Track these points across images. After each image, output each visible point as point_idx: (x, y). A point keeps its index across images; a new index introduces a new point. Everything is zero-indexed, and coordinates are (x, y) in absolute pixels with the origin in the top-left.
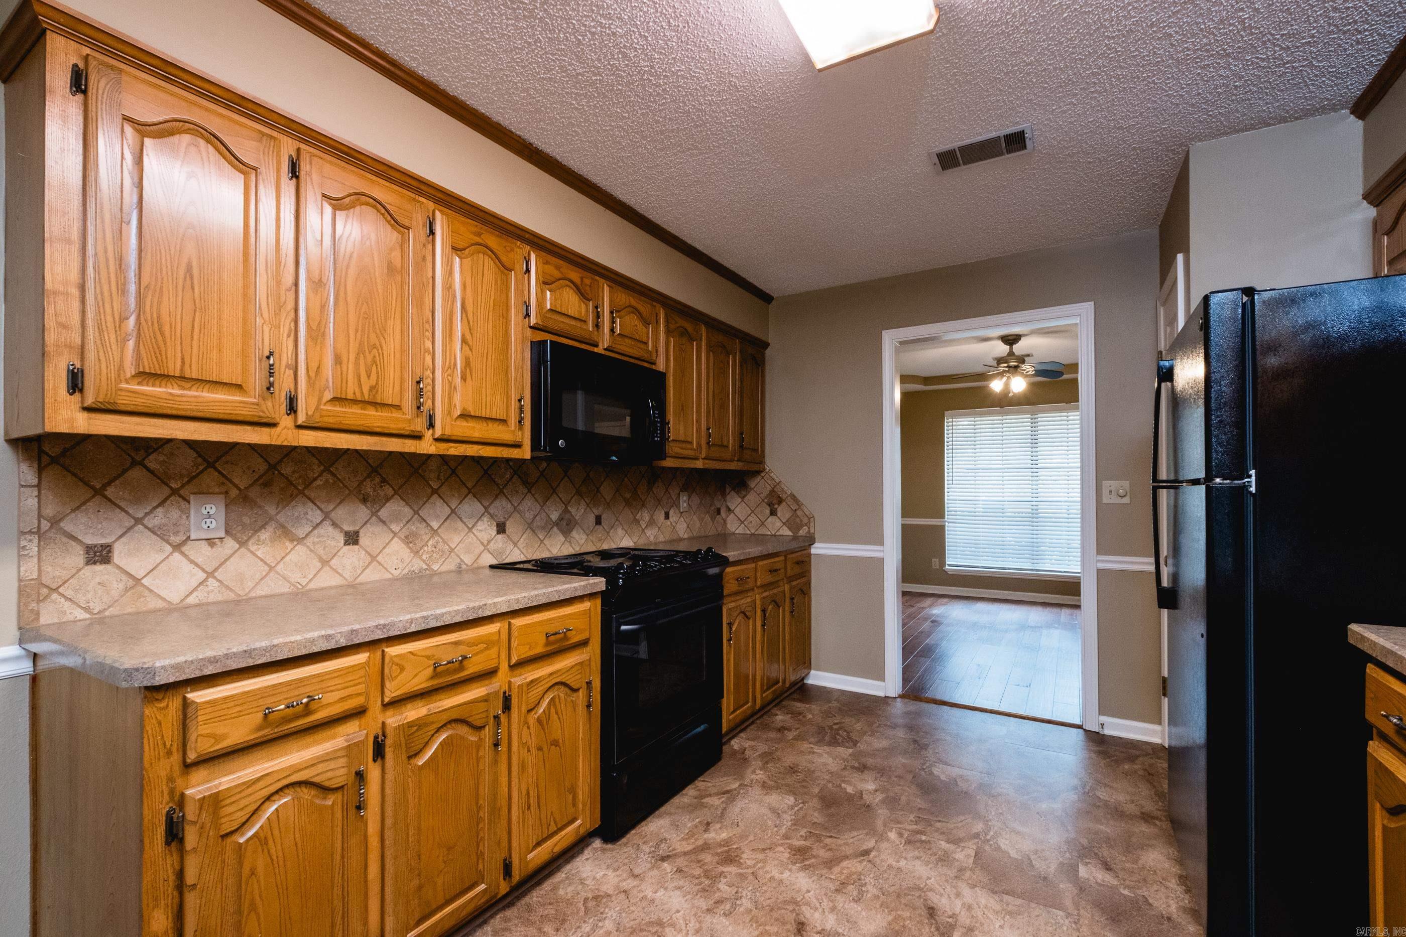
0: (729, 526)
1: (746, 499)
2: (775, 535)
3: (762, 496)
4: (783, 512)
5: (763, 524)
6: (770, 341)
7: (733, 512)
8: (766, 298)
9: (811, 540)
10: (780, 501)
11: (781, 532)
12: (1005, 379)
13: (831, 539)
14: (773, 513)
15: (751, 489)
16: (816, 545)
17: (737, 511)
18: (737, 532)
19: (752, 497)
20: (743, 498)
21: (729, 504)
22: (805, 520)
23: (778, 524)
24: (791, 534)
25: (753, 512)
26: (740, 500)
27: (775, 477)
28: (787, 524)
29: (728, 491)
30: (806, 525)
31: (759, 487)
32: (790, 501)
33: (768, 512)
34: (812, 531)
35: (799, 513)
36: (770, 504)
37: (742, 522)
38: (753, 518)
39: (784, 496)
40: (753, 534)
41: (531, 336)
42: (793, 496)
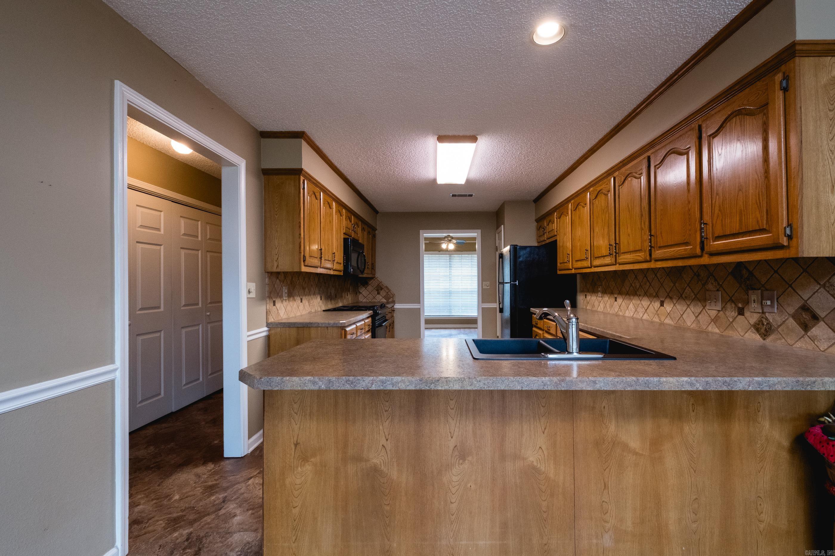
0: (360, 299)
1: (367, 289)
2: (379, 302)
3: (374, 287)
4: (383, 293)
5: (374, 298)
6: (377, 228)
7: (361, 293)
8: (376, 211)
9: (394, 302)
10: (382, 289)
11: (382, 301)
12: (447, 244)
13: (401, 302)
14: (378, 293)
15: (369, 284)
16: (396, 305)
17: (363, 293)
18: (363, 301)
19: (370, 288)
20: (366, 288)
21: (360, 291)
22: (392, 296)
23: (381, 297)
24: (386, 301)
25: (370, 293)
26: (364, 289)
27: (379, 280)
28: (384, 297)
29: (359, 285)
30: (392, 298)
31: (373, 284)
32: (385, 289)
33: (376, 293)
34: (394, 300)
35: (389, 293)
36: (377, 290)
37: (366, 297)
38: (370, 296)
39: (383, 287)
40: (370, 302)
41: (343, 236)
42: (387, 287)
